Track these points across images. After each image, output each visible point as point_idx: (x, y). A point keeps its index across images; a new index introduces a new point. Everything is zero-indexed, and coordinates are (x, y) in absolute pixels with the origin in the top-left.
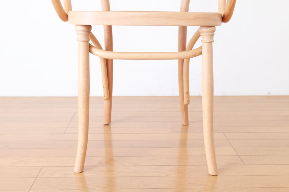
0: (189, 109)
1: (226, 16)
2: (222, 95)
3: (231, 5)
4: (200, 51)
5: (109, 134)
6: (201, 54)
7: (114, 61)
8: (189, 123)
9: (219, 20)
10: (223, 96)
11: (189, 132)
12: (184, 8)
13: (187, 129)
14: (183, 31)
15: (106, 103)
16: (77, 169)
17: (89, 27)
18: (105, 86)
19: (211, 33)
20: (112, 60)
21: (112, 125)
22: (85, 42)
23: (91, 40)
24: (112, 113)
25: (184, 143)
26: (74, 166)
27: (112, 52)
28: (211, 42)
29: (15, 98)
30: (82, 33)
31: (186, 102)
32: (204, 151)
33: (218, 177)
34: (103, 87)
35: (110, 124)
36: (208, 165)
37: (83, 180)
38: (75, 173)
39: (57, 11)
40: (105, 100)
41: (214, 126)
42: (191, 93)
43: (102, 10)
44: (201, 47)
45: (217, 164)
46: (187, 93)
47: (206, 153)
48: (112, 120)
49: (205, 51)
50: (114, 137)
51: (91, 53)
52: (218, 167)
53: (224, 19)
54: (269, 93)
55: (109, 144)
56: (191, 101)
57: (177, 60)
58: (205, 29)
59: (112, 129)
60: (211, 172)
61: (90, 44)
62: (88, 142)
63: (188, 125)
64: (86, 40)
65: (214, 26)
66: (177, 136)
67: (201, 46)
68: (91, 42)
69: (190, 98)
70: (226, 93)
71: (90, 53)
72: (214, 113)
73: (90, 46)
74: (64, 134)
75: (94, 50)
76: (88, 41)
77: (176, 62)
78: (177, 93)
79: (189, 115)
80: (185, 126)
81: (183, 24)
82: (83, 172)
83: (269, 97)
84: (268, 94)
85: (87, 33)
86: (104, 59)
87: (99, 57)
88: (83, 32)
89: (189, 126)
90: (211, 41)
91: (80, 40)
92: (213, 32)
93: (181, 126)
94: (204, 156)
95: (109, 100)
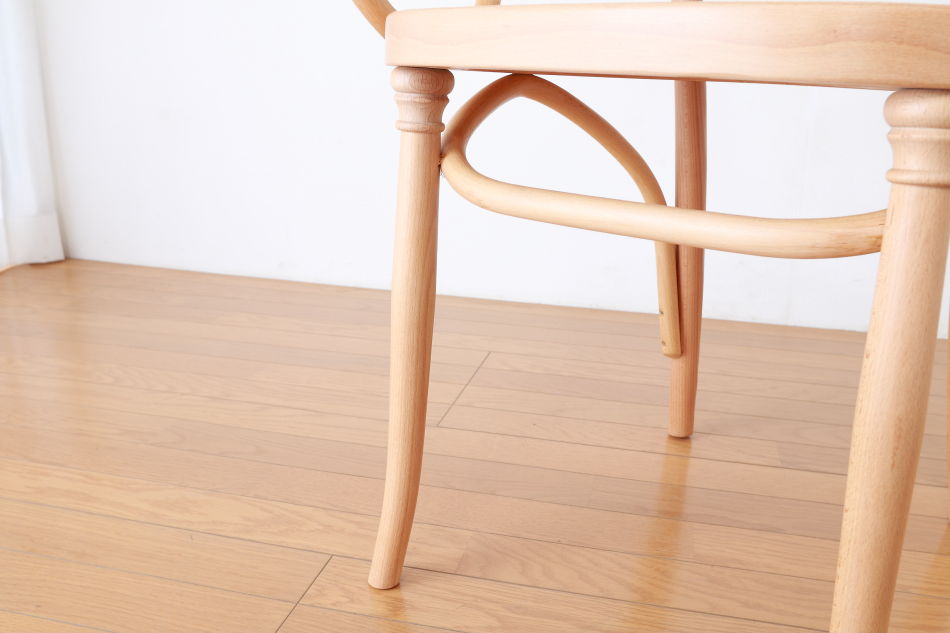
15: (676, 368)
30: (409, 99)
74: (438, 426)
85: (427, 101)
95: (681, 359)
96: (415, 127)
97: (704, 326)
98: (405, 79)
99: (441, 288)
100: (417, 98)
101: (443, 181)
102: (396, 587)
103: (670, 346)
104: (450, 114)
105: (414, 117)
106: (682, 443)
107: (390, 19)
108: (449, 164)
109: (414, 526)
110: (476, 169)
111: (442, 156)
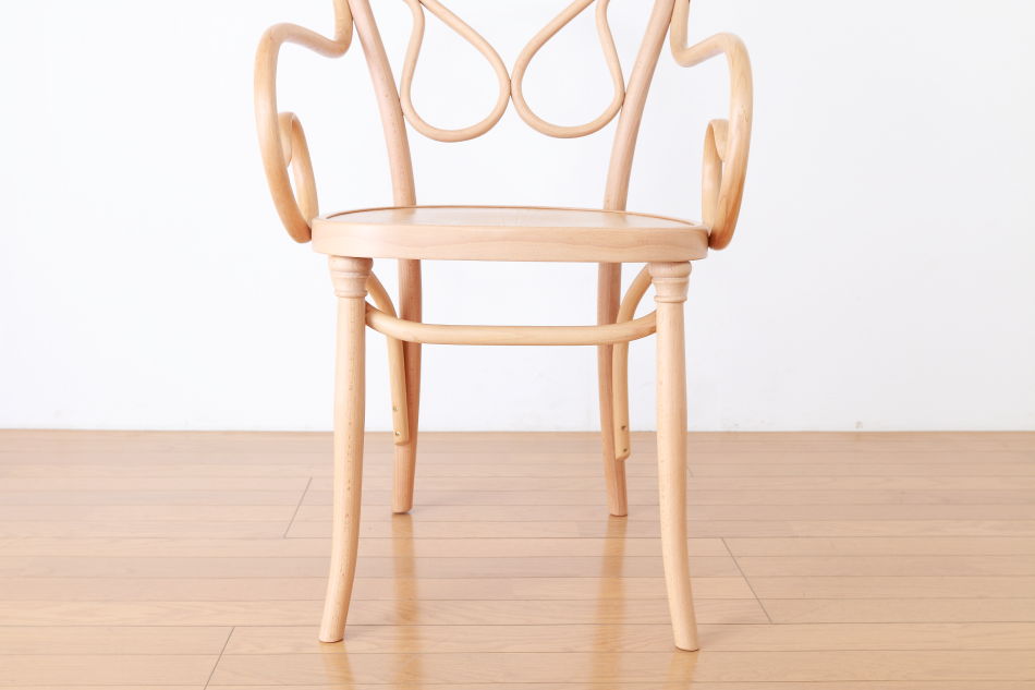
0: (628, 471)
1: (718, 235)
2: (726, 429)
3: (730, 210)
4: (651, 325)
5: (405, 539)
6: (653, 330)
7: (423, 346)
8: (630, 510)
9: (701, 243)
10: (729, 433)
11: (628, 535)
12: (613, 199)
13: (622, 528)
14: (612, 274)
15: (399, 454)
16: (326, 632)
17: (366, 263)
18: (399, 408)
19: (678, 280)
20: (418, 346)
21: (415, 515)
22: (356, 300)
23: (372, 295)
24: (416, 480)
25: (614, 566)
26: (319, 626)
27: (418, 324)
28: (681, 302)
29: (136, 433)
30: (348, 277)
31: (619, 453)
32: (664, 585)
33: (700, 654)
34: (394, 409)
35: (411, 512)
36: (674, 622)
37: (343, 662)
38: (321, 642)
39: (284, 222)
40: (398, 444)
41: (688, 519)
42: (633, 426)
43: (392, 205)
44: (654, 314)
45: (698, 621)
46: (623, 428)
47: (669, 590)
48: (415, 501)
49: (664, 324)
50: (421, 547)
51: (371, 327)
52: (700, 629)
53: (714, 240)
54: (859, 424)
55: (406, 567)
56: (633, 447)
57: (595, 348)
58: (664, 270)
59: (415, 525)
60: (682, 641)
61: (367, 304)
62: (358, 560)
63: (626, 515)
64: (358, 294)
65: (687, 262)
66: (598, 547)
67: (655, 312)
68: (370, 299)
69: (632, 439)
70: (736, 425)
71: (367, 327)
72: (689, 480)
73: (368, 309)
74: (285, 537)
75: (378, 319)
76: (362, 297)
77: (593, 353)
78: (595, 423)
79: (628, 488)
80: (616, 520)
81: (612, 257)
82: (341, 640)
83: (858, 437)
84: (857, 427)
85: (360, 276)
86: (398, 341)
87: (384, 336)
88: (351, 275)
89: (629, 518)
90: (679, 298)
91: (343, 294)
92: (686, 275)
93: (605, 517)
94: (665, 599)
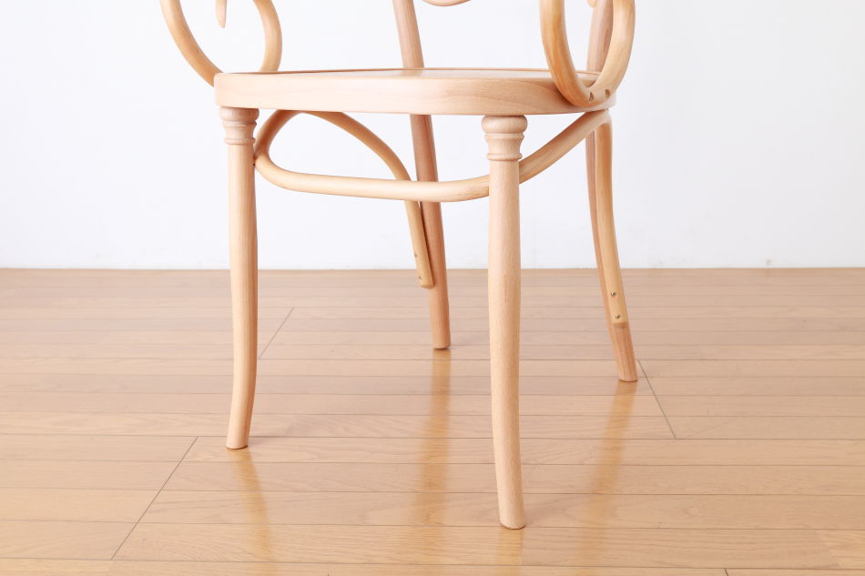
95: (435, 289)
96: (238, 142)
97: (449, 275)
98: (228, 114)
99: (261, 265)
100: (238, 124)
101: (257, 174)
102: (246, 447)
103: (425, 280)
104: (257, 132)
105: (236, 135)
106: (443, 352)
107: (216, 78)
108: (260, 162)
109: (253, 416)
110: (278, 165)
111: (255, 158)
